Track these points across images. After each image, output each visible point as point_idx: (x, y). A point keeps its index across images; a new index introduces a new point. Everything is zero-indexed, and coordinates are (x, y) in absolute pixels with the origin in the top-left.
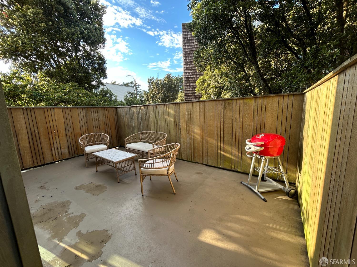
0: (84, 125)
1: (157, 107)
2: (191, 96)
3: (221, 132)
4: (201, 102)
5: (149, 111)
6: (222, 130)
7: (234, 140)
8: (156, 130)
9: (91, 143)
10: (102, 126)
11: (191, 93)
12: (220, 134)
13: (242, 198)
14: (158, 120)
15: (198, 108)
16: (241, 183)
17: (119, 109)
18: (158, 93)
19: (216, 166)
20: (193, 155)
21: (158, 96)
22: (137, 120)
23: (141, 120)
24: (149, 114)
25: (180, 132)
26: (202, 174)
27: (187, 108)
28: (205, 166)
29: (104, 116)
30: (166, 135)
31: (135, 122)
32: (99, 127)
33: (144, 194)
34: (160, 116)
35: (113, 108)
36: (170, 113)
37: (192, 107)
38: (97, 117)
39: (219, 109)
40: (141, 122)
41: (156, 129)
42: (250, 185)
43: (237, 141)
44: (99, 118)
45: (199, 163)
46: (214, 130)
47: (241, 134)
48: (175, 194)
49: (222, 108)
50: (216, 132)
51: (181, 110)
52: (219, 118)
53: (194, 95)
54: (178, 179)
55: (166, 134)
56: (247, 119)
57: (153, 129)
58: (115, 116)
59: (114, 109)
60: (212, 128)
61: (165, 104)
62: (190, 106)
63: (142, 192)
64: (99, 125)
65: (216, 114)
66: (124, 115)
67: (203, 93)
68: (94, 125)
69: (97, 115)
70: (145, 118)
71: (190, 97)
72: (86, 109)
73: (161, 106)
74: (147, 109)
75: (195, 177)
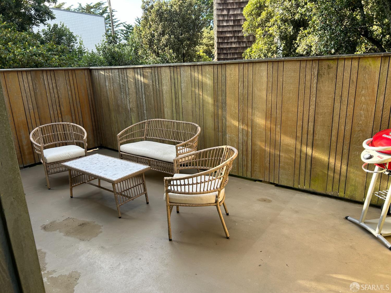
0: (31, 106)
1: (178, 70)
2: (231, 37)
3: (310, 124)
4: (271, 63)
5: (160, 79)
6: (311, 119)
7: (334, 138)
8: (175, 118)
9: (51, 142)
10: (65, 109)
11: (230, 32)
12: (306, 126)
13: (351, 246)
14: (180, 97)
15: (265, 74)
16: (346, 218)
17: (95, 73)
18: (163, 34)
19: (296, 186)
20: (249, 165)
21: (164, 40)
22: (134, 95)
23: (144, 96)
24: (160, 85)
25: (224, 121)
26: (270, 201)
27: (241, 73)
28: (273, 186)
29: (69, 88)
30: (199, 129)
31: (131, 100)
32: (60, 109)
33: (173, 238)
34: (184, 90)
35: (84, 69)
36: (206, 84)
37: (251, 72)
38: (55, 91)
39: (308, 77)
40: (144, 100)
41: (175, 115)
42: (365, 223)
43: (341, 140)
44: (59, 92)
45: (261, 181)
46: (295, 119)
47: (348, 127)
48: (228, 238)
49: (314, 75)
50: (300, 123)
51: (228, 79)
52: (307, 95)
53: (238, 37)
54: (229, 211)
55: (197, 125)
56: (363, 98)
57: (169, 114)
58: (88, 87)
59: (86, 72)
60: (290, 115)
61: (194, 65)
62: (246, 71)
63: (169, 234)
64: (60, 106)
65: (302, 87)
66: (107, 84)
67: (259, 33)
68: (50, 105)
69: (54, 85)
70: (152, 93)
71: (228, 40)
72: (33, 73)
73: (186, 68)
74: (156, 73)
75: (258, 207)
